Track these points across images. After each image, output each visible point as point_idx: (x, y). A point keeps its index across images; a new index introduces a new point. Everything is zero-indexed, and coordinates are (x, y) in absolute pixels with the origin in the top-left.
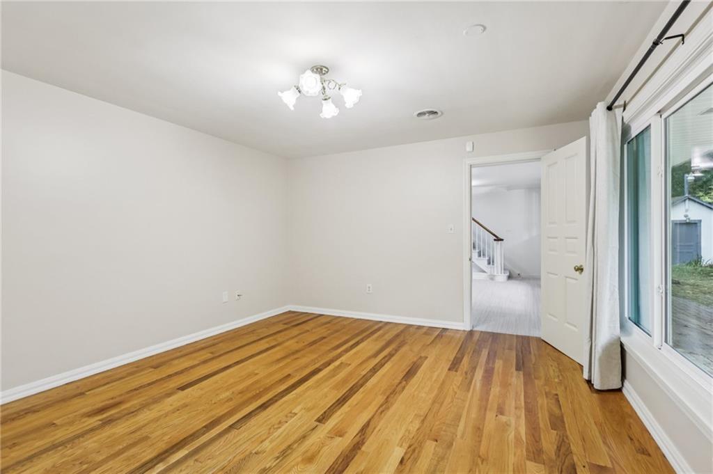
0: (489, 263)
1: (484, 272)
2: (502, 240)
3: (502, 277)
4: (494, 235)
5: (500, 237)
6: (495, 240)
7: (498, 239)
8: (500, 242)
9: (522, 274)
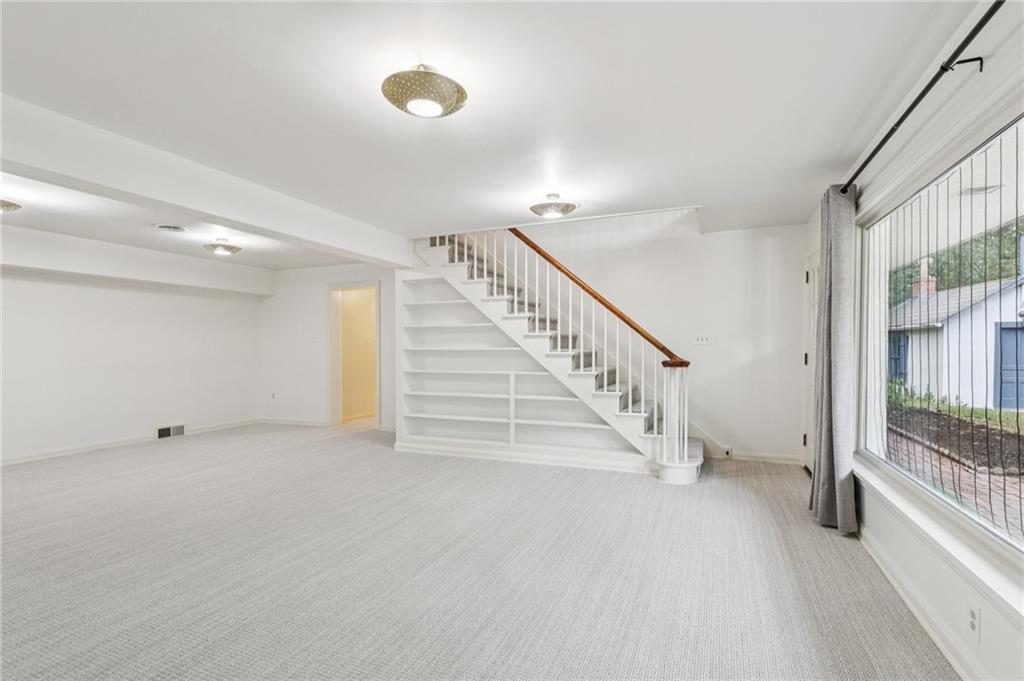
0: (650, 428)
1: (636, 451)
2: (684, 364)
3: (683, 470)
4: (663, 350)
5: (682, 355)
6: (665, 364)
7: (674, 362)
8: (679, 369)
9: (737, 453)
